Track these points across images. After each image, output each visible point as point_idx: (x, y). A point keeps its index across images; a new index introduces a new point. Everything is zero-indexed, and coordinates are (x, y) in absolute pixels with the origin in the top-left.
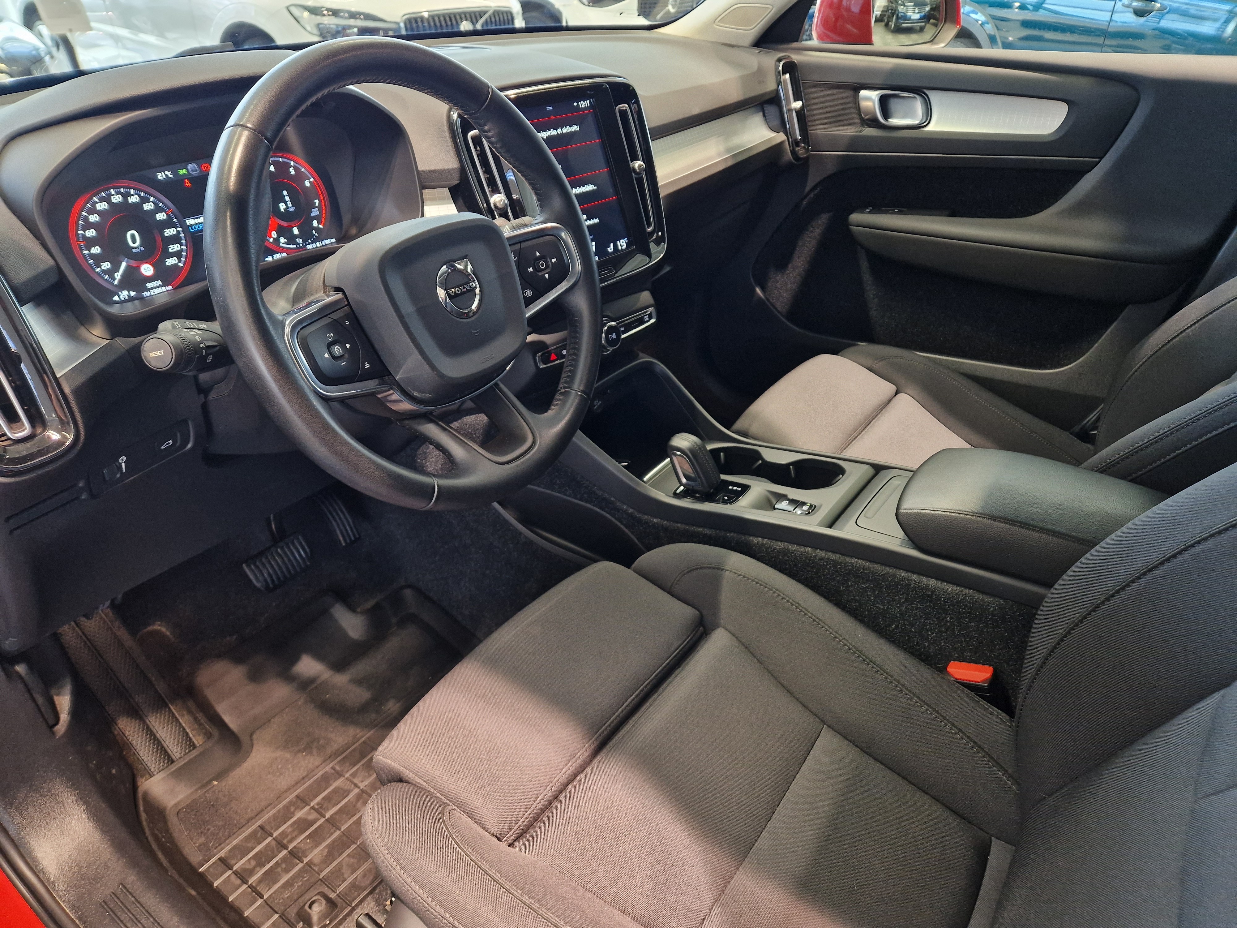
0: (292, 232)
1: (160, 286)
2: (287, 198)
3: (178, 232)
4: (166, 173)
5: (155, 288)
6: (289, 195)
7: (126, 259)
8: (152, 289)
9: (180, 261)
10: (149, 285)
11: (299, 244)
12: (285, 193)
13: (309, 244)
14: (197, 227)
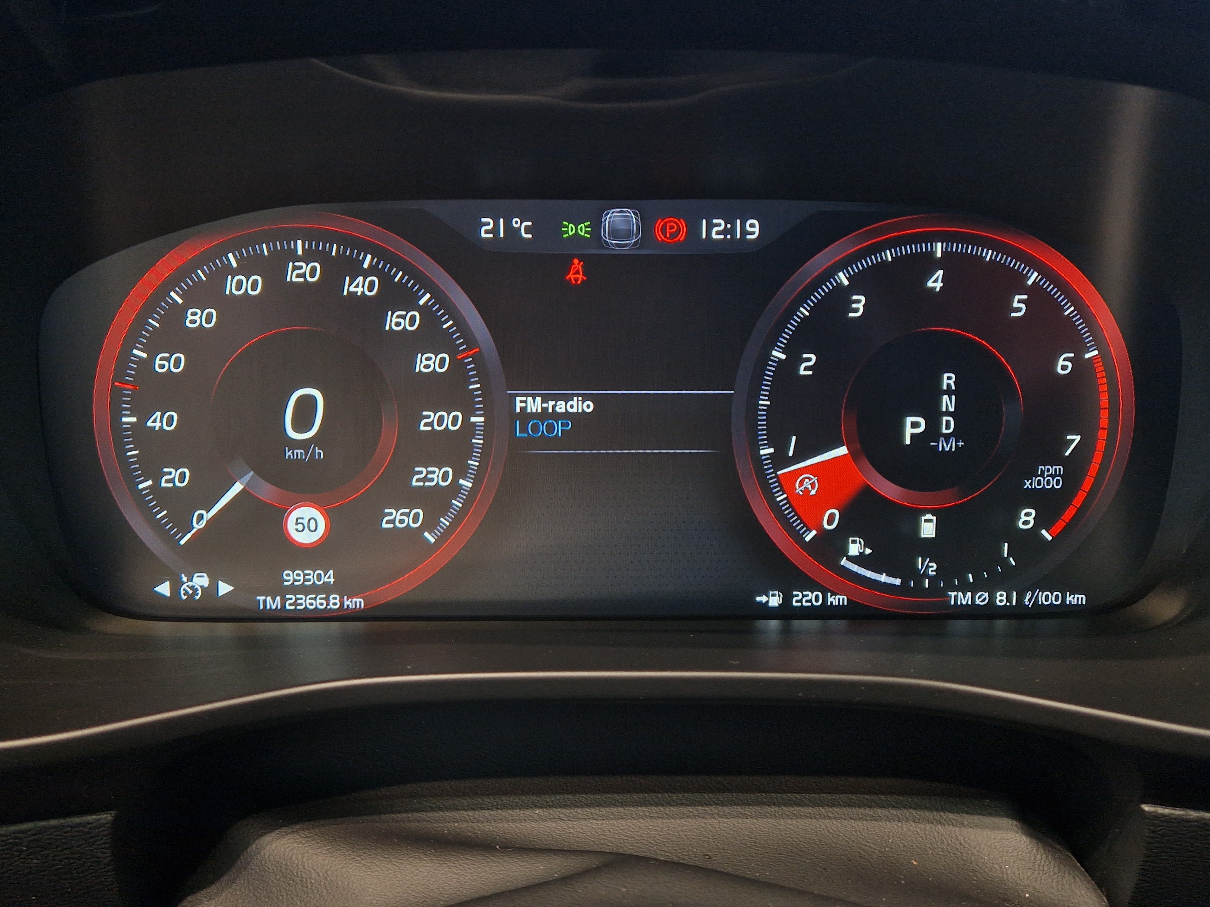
0: (917, 528)
1: (327, 589)
2: (948, 403)
3: (468, 429)
4: (516, 222)
5: (305, 590)
6: (958, 392)
7: (252, 473)
8: (294, 590)
9: (430, 524)
10: (290, 577)
11: (919, 577)
12: (948, 380)
13: (964, 588)
14: (543, 428)
